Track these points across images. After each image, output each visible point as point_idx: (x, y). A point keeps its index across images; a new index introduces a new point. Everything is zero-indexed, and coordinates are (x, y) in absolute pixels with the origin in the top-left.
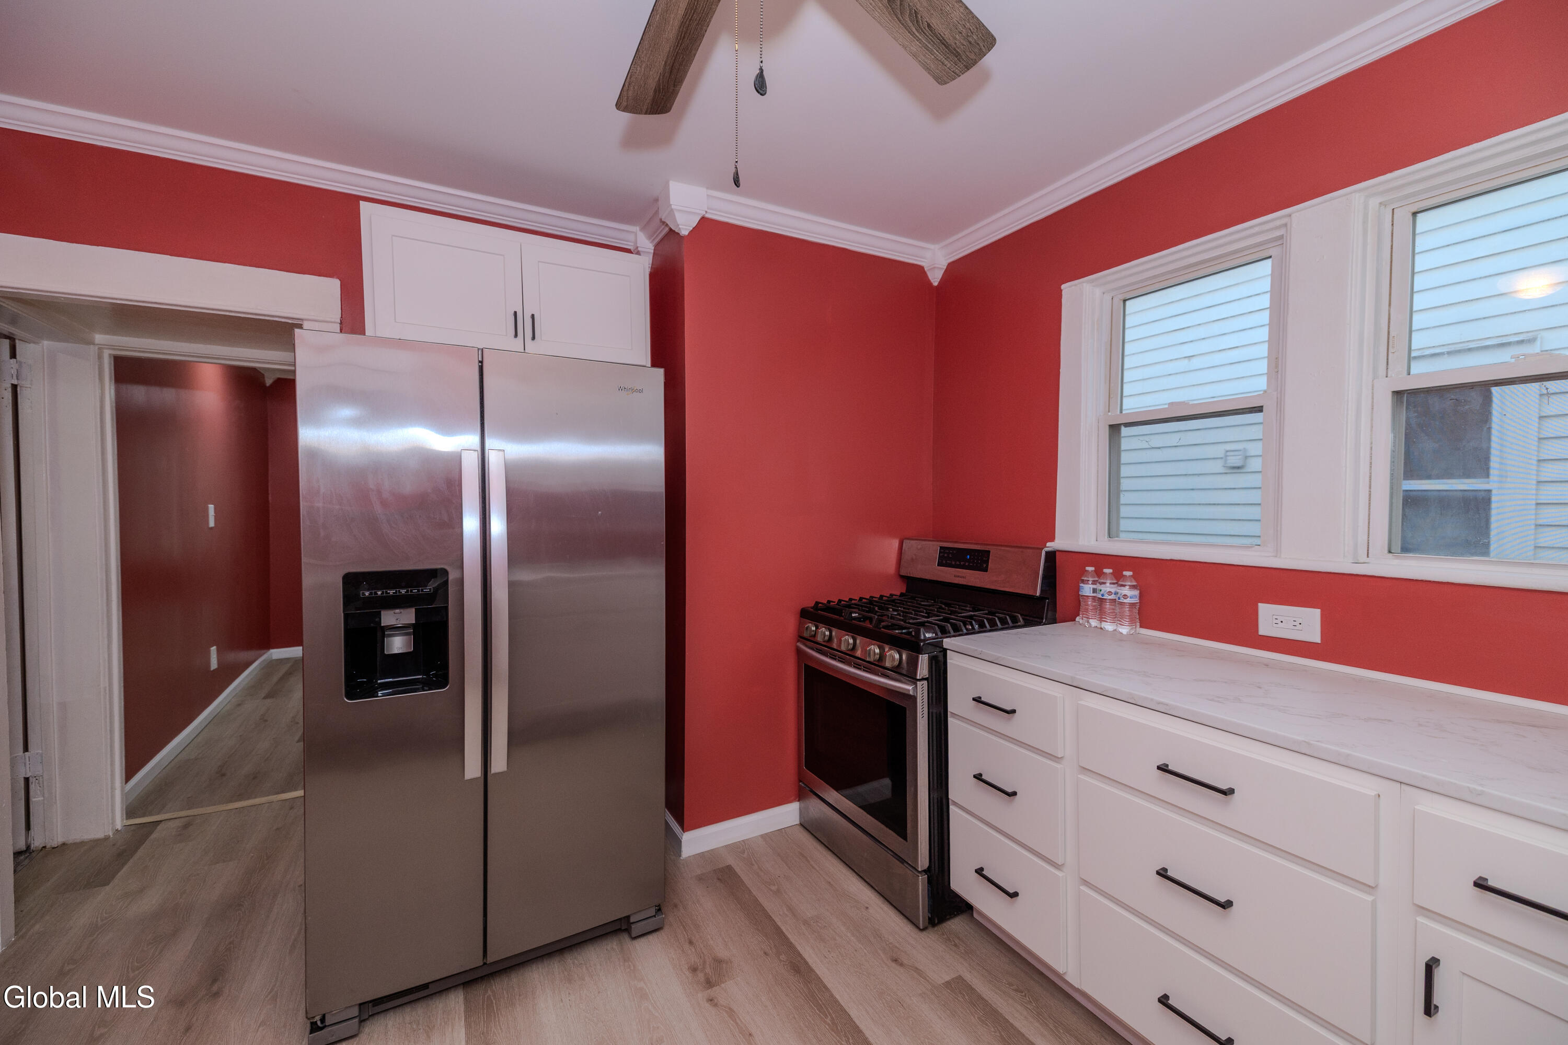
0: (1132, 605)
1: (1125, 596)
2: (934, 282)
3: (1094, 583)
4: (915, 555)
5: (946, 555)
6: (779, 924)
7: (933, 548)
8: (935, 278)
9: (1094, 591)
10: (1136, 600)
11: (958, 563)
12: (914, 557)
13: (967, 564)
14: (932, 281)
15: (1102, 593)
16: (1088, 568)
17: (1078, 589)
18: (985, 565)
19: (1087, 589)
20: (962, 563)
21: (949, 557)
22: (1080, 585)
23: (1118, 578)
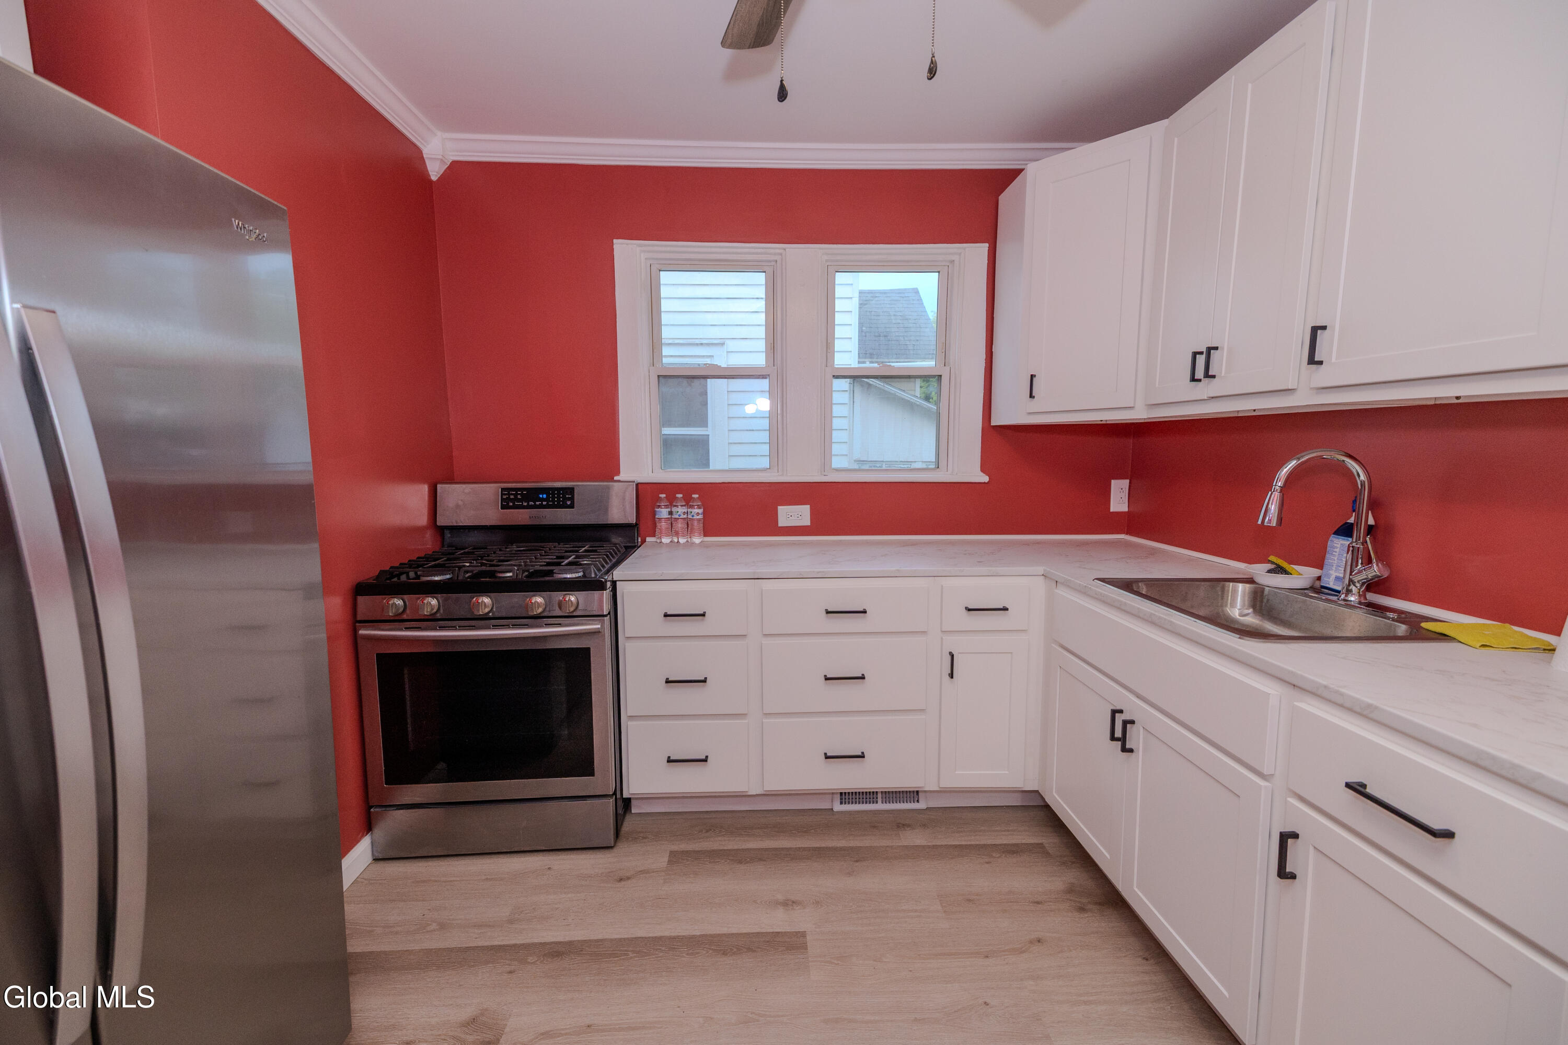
0: (699, 520)
1: (698, 514)
2: (433, 175)
3: (666, 507)
4: (462, 500)
5: (512, 497)
6: (486, 944)
7: (490, 491)
8: (435, 171)
9: (671, 513)
10: (701, 517)
11: (531, 503)
12: (460, 503)
13: (544, 503)
14: (430, 173)
15: (679, 514)
16: (660, 495)
17: (654, 514)
18: (569, 503)
19: (663, 513)
20: (538, 503)
21: (510, 499)
22: (657, 510)
23: (688, 502)
